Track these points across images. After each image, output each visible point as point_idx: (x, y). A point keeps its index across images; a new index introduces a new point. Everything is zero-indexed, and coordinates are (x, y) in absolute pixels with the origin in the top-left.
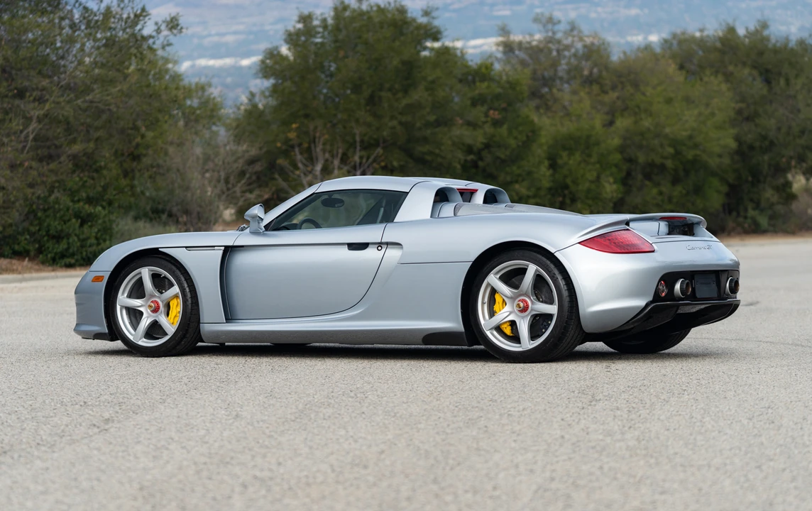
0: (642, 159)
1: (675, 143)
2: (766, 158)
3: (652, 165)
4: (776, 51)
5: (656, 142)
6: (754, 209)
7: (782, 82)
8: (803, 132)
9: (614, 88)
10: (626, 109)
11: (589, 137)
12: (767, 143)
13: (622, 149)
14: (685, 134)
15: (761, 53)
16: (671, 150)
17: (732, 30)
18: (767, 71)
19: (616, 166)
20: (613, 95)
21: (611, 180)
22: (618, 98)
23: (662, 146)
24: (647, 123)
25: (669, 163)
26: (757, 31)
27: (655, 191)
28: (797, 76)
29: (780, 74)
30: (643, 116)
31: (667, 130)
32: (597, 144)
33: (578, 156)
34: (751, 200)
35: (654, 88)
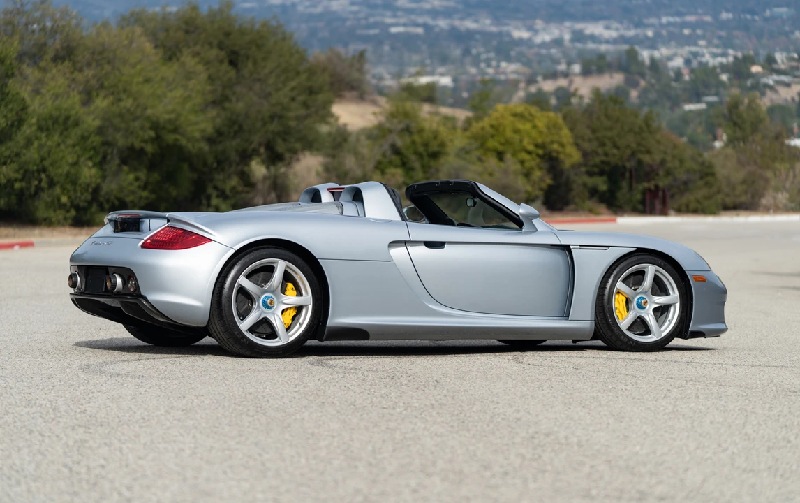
0: (121, 141)
1: (156, 126)
2: (234, 143)
3: (131, 149)
4: (242, 32)
5: (137, 124)
6: (218, 196)
7: (250, 65)
8: (272, 118)
9: (89, 65)
10: (102, 87)
11: (68, 118)
12: (236, 127)
13: (100, 131)
14: (167, 117)
15: (228, 34)
16: (152, 134)
17: (195, 8)
18: (234, 53)
19: (94, 148)
20: (89, 73)
21: (90, 164)
22: (94, 76)
23: (142, 128)
24: (128, 103)
25: (149, 148)
26: (221, 10)
27: (131, 177)
28: (264, 59)
29: (248, 58)
30: (124, 96)
31: (149, 112)
32: (77, 124)
33: (56, 138)
34: (216, 188)
35: (134, 66)
